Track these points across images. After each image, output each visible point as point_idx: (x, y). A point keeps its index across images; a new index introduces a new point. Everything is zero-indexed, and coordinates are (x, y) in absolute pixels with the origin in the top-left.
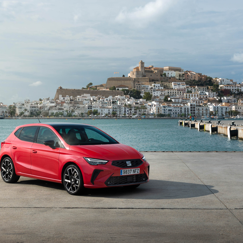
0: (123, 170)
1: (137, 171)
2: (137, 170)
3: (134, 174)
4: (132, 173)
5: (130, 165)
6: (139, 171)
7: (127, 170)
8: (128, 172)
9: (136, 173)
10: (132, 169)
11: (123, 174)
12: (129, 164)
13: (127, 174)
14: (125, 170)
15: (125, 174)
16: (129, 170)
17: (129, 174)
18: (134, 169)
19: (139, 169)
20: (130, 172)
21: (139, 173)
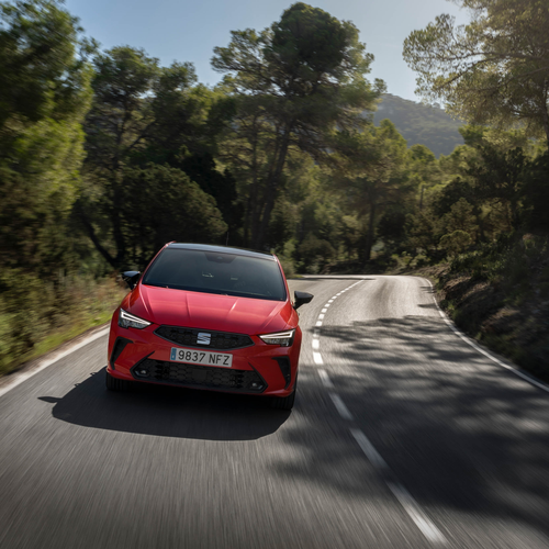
0: (178, 350)
1: (225, 360)
2: (223, 359)
3: (212, 364)
4: (206, 361)
5: (207, 342)
6: (230, 362)
7: (192, 351)
8: (193, 356)
9: (220, 364)
10: (208, 354)
11: (177, 360)
12: (204, 339)
13: (191, 361)
14: (185, 351)
15: (184, 361)
16: (199, 352)
17: (197, 362)
18: (213, 354)
19: (231, 356)
20: (199, 357)
21: (230, 366)
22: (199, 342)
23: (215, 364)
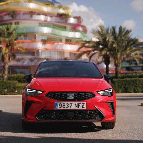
0: (58, 103)
1: (82, 106)
2: (81, 105)
3: (76, 108)
4: (73, 107)
5: (73, 98)
6: (85, 106)
7: (66, 103)
8: (66, 106)
9: (80, 108)
10: (74, 103)
11: (58, 108)
13: (66, 108)
14: (62, 103)
15: (62, 108)
16: (69, 103)
17: (69, 108)
18: (76, 103)
19: (85, 103)
20: (70, 106)
21: (85, 108)
22: (68, 98)
23: (78, 108)
